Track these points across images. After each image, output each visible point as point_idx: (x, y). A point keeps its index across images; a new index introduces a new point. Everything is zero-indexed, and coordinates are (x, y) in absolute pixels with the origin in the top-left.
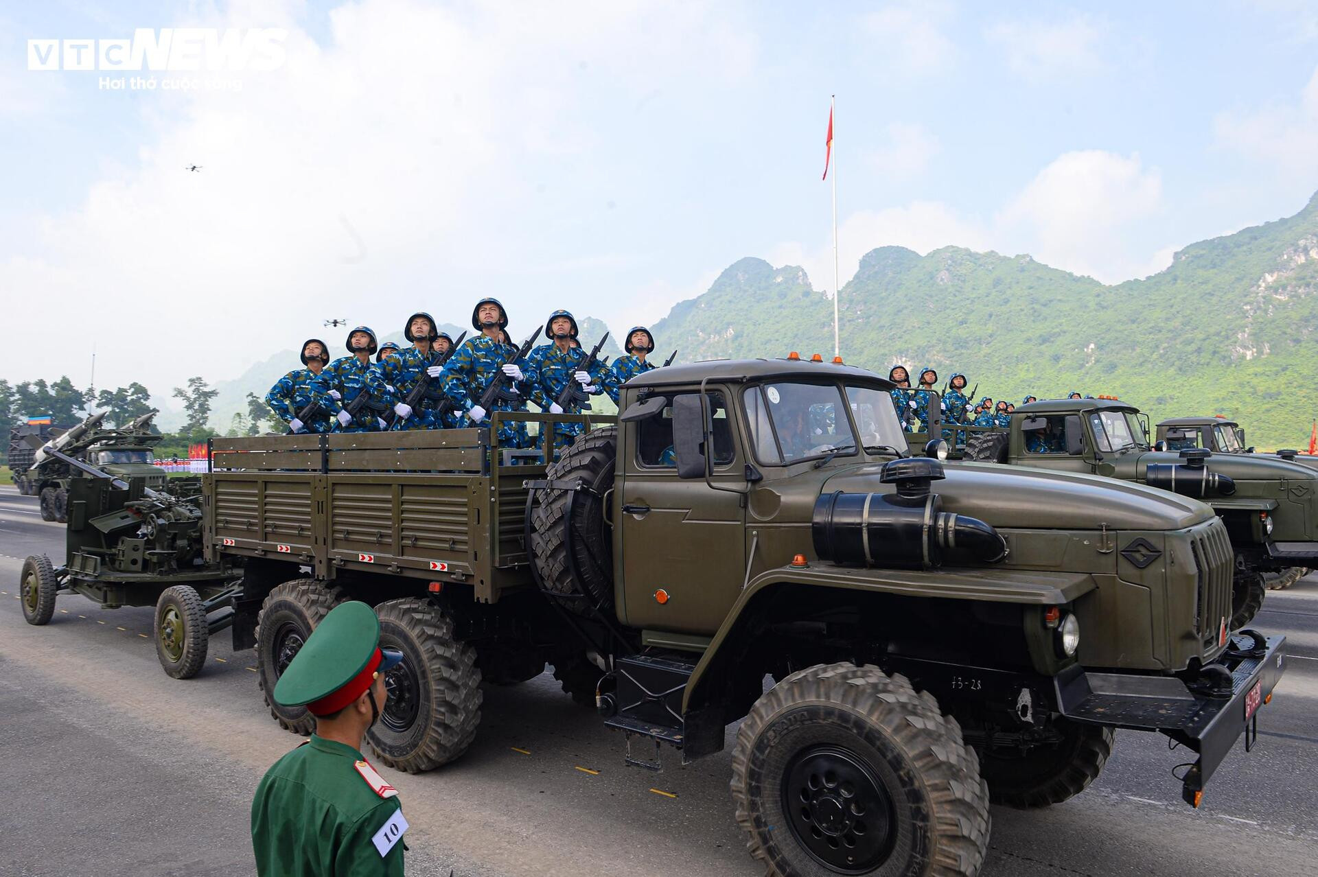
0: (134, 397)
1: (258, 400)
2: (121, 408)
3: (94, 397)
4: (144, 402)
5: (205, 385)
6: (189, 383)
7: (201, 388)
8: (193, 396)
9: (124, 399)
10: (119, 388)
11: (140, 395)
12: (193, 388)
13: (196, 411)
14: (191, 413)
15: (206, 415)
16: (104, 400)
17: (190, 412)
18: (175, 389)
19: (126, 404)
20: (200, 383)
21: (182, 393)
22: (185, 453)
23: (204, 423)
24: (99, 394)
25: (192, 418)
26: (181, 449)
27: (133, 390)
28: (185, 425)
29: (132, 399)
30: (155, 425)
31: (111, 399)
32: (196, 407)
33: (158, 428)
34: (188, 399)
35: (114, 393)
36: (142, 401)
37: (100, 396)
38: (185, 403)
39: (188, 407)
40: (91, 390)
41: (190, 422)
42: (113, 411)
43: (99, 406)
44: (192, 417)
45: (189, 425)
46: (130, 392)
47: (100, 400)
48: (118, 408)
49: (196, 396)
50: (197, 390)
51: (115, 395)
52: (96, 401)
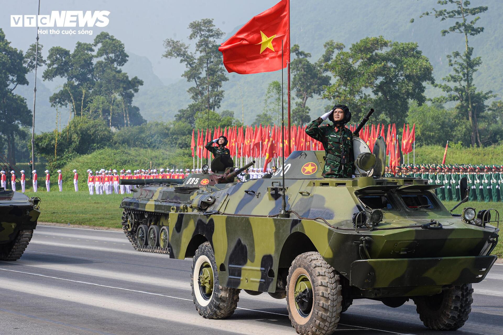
0: (102, 59)
1: (308, 59)
2: (83, 78)
3: (40, 61)
4: (119, 68)
5: (218, 34)
6: (190, 31)
7: (211, 39)
8: (198, 55)
9: (87, 63)
10: (79, 44)
11: (112, 55)
12: (197, 39)
13: (202, 81)
14: (195, 86)
15: (220, 89)
16: (55, 66)
17: (193, 84)
18: (170, 43)
19: (91, 71)
20: (209, 31)
21: (179, 50)
22: (186, 158)
23: (217, 104)
24: (48, 54)
25: (197, 95)
26: (179, 151)
27: (100, 45)
28: (185, 107)
29: (100, 63)
30: (137, 109)
31: (66, 63)
32: (203, 74)
33: (142, 113)
34: (188, 59)
35: (72, 52)
36: (115, 65)
37: (49, 58)
38: (184, 68)
39: (191, 75)
40: (36, 48)
41: (192, 102)
42: (69, 84)
43: (48, 75)
44: (196, 93)
45: (190, 106)
46: (96, 49)
47: (49, 66)
48: (78, 79)
49: (203, 54)
50: (203, 44)
51: (74, 56)
52: (43, 68)
